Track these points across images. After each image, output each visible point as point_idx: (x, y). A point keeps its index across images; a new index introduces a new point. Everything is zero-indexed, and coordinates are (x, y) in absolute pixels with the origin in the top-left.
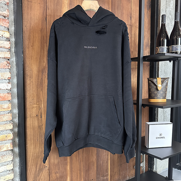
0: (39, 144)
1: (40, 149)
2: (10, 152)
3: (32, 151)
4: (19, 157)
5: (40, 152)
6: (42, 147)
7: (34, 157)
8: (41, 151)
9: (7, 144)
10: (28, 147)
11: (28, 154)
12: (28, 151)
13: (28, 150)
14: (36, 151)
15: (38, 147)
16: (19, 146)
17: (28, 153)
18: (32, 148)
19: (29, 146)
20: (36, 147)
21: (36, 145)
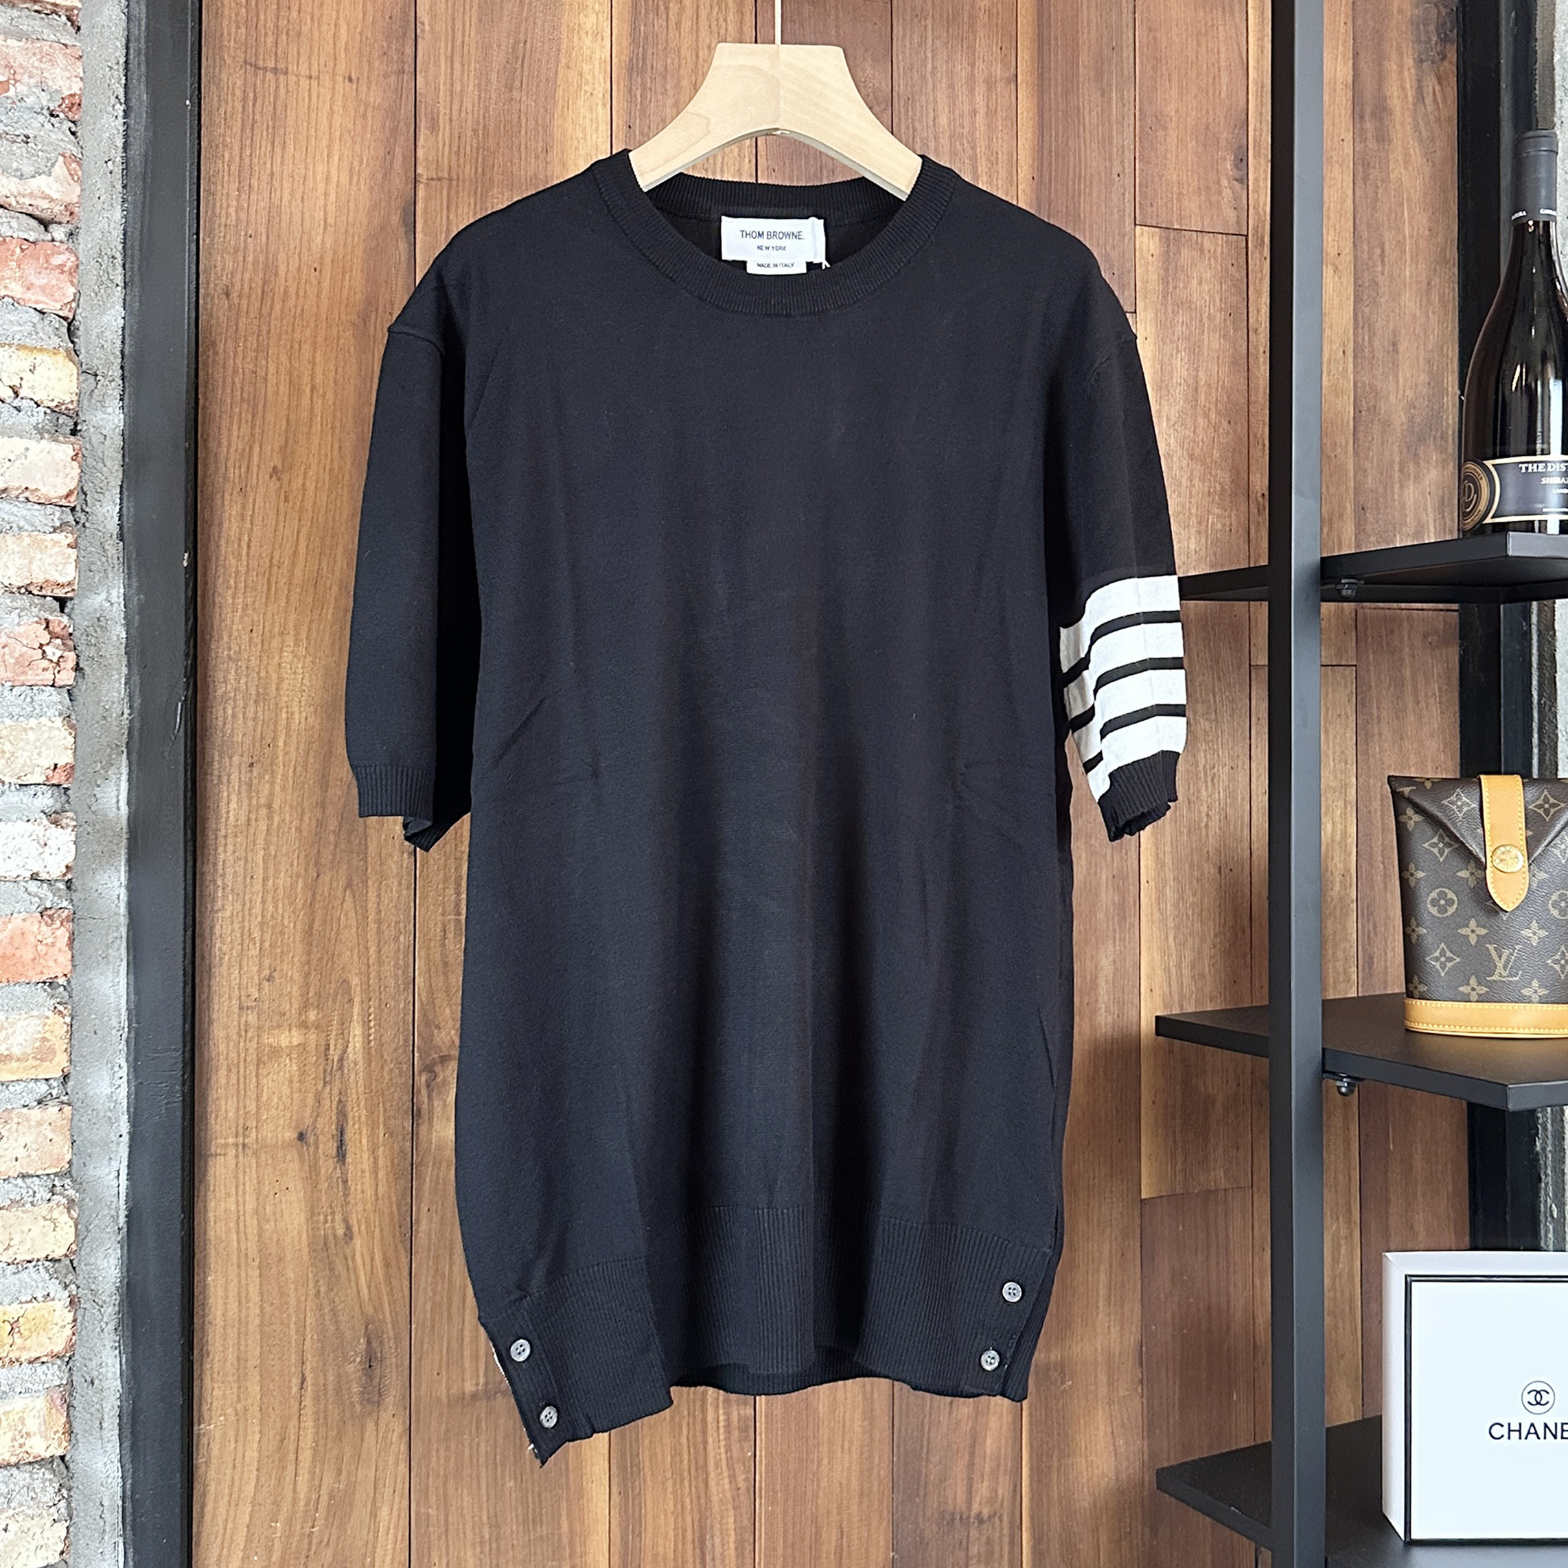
0: (321, 1418)
1: (328, 1479)
2: (37, 1484)
3: (250, 1489)
4: (124, 1536)
5: (324, 1499)
6: (340, 1459)
7: (269, 1550)
8: (331, 1496)
9: (18, 1403)
10: (215, 1448)
11: (208, 1517)
12: (212, 1488)
13: (212, 1474)
14: (288, 1494)
15: (306, 1455)
16: (127, 1433)
17: (209, 1508)
18: (252, 1454)
19: (225, 1434)
20: (292, 1447)
21: (284, 1428)
